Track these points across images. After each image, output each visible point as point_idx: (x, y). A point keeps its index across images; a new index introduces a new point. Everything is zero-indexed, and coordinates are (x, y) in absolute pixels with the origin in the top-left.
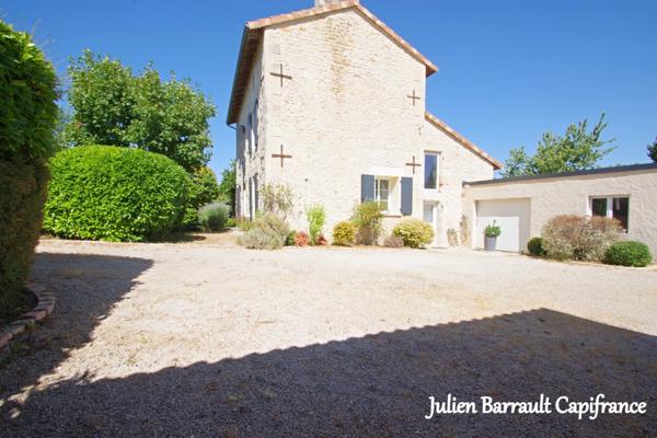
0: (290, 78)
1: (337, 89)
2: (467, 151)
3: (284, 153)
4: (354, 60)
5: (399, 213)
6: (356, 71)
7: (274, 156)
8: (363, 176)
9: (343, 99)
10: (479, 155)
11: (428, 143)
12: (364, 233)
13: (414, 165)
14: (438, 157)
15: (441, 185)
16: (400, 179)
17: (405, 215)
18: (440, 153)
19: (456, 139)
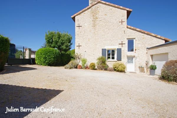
0: (81, 26)
1: (94, 26)
2: (149, 36)
3: (80, 45)
4: (99, 17)
5: (116, 60)
6: (100, 19)
7: (77, 46)
8: (102, 49)
9: (96, 28)
10: (155, 37)
11: (129, 36)
12: (103, 66)
13: (122, 44)
14: (134, 40)
15: (135, 50)
16: (116, 49)
17: (119, 61)
18: (135, 38)
19: (143, 33)
